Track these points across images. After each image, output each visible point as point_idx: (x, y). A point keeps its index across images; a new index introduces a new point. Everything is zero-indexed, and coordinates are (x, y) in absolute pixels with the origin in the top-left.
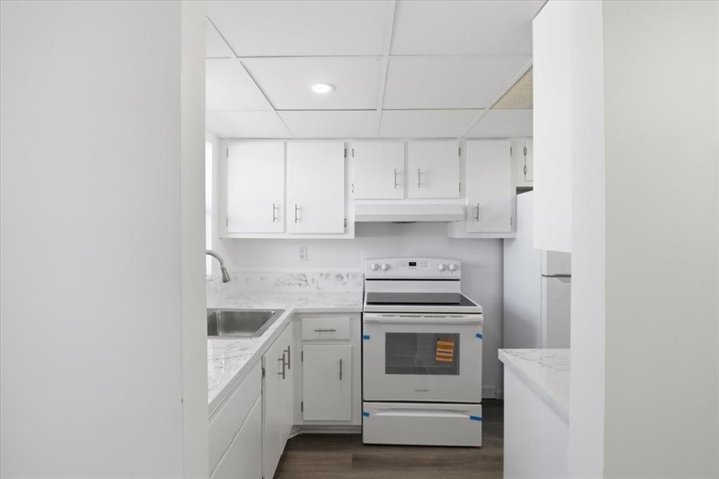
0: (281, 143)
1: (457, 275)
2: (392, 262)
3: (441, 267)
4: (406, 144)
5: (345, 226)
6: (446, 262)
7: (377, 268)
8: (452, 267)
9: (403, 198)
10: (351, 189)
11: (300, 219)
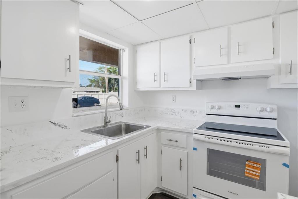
0: (158, 43)
1: (274, 115)
2: (222, 104)
3: (259, 109)
4: (229, 29)
5: (190, 83)
6: (264, 106)
7: (213, 108)
8: (268, 109)
9: (227, 63)
10: (193, 61)
11: (167, 80)
